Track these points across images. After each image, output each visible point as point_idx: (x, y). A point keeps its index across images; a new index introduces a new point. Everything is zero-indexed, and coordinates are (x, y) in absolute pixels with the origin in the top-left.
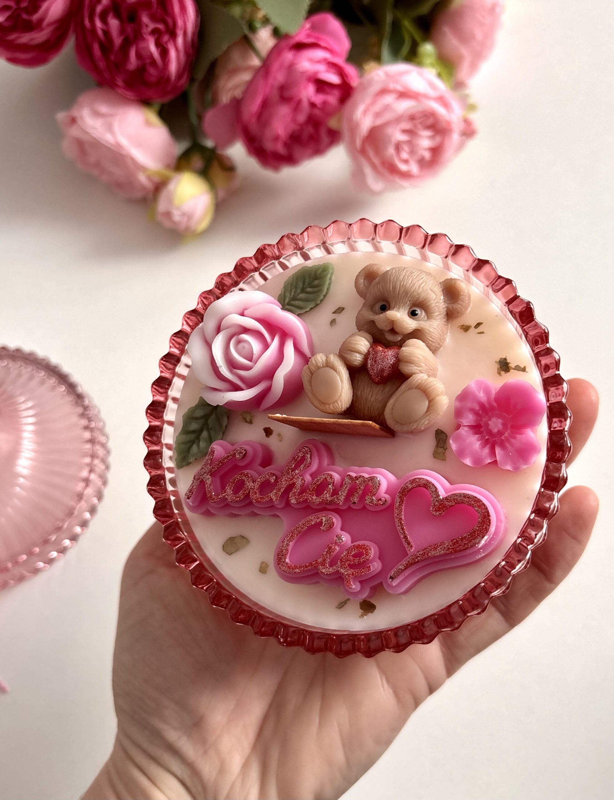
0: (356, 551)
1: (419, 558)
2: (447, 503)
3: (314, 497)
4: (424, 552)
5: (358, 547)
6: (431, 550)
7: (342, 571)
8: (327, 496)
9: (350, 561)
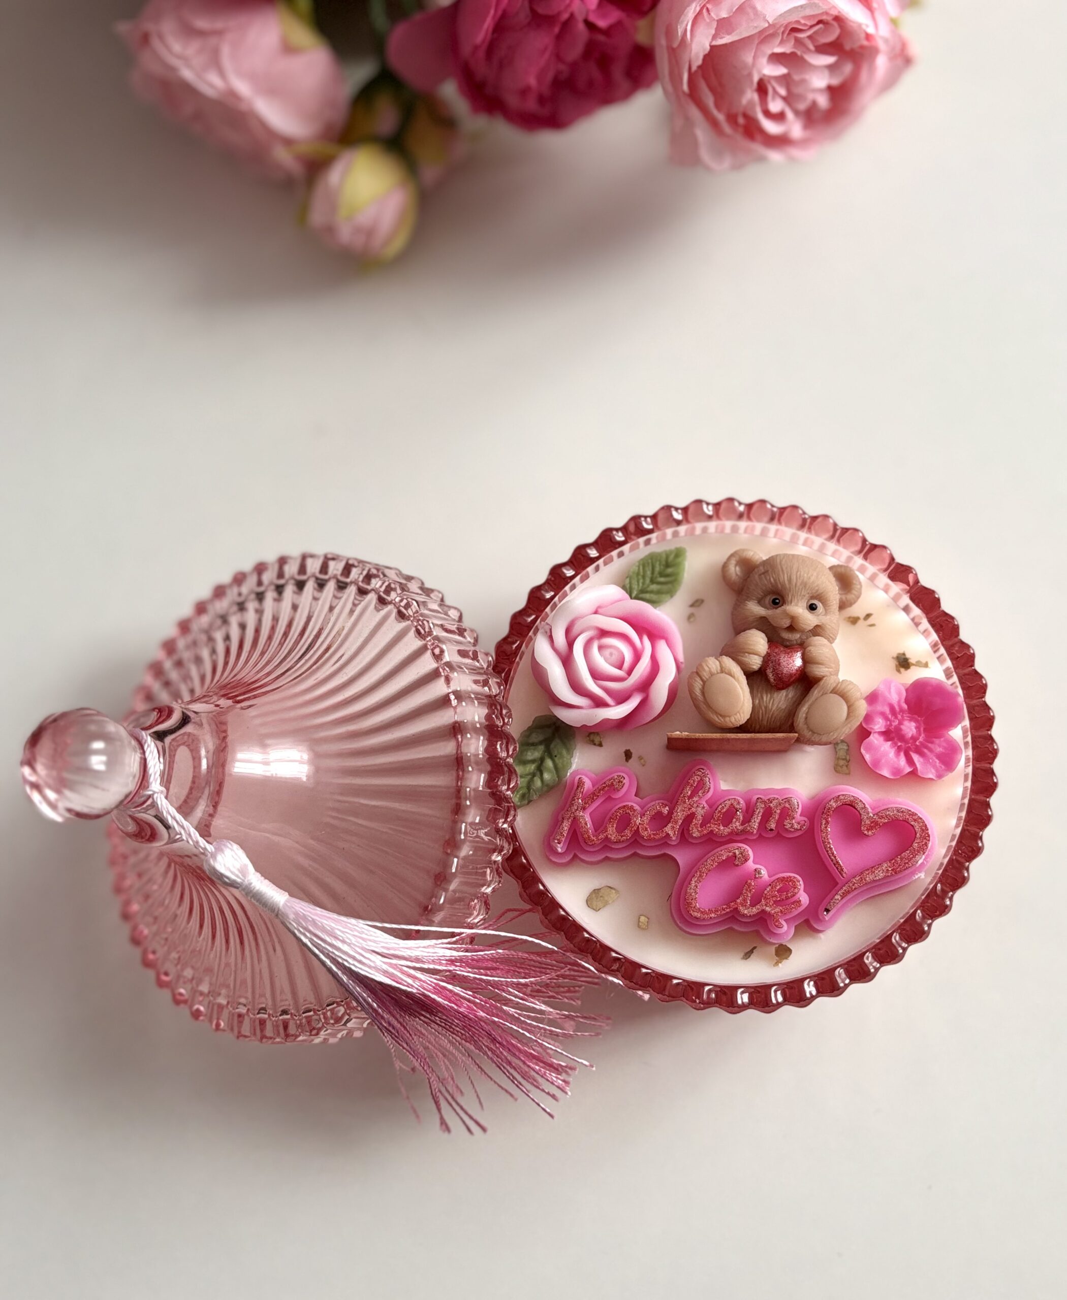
0: (781, 885)
1: (856, 885)
2: (879, 820)
3: (722, 828)
4: (861, 878)
5: (783, 879)
6: (868, 874)
7: (768, 909)
8: (736, 825)
9: (776, 896)
